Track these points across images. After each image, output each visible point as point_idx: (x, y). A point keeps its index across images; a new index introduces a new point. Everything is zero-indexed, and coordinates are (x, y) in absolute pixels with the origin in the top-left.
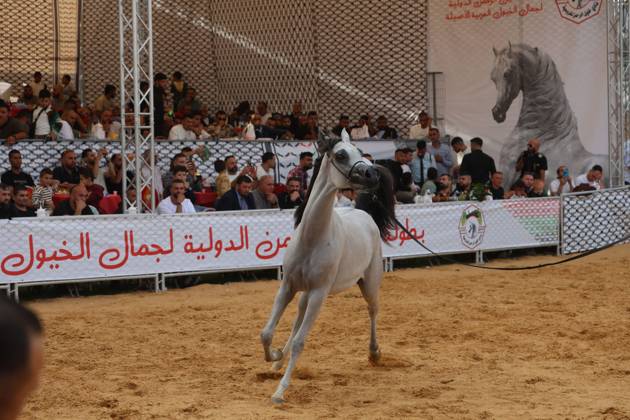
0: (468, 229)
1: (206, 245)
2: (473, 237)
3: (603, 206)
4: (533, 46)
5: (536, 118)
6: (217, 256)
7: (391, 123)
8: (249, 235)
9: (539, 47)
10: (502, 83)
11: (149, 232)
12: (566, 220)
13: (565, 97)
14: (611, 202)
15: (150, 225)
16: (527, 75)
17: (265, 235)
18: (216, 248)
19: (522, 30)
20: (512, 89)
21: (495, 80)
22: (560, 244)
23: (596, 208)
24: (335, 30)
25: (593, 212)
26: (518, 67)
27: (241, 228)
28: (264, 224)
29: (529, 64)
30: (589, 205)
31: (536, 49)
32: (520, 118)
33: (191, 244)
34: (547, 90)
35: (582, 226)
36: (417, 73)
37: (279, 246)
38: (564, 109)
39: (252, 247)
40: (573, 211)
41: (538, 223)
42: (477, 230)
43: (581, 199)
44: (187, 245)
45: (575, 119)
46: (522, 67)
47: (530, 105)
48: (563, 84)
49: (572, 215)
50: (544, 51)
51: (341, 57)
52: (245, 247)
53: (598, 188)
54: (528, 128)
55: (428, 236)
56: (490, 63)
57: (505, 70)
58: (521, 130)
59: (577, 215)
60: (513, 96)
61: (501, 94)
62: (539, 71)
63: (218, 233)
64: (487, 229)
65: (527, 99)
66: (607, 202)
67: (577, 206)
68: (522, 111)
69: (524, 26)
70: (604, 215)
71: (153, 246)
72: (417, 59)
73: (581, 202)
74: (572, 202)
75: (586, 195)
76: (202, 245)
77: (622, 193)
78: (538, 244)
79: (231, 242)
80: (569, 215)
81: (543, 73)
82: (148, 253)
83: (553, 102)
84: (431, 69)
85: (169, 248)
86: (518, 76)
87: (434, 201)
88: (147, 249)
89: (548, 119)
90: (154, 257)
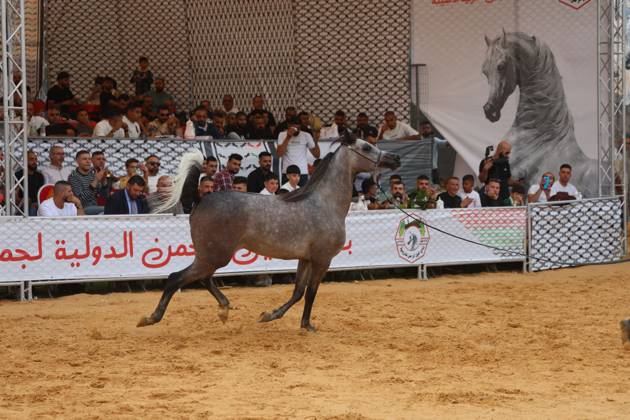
0: (407, 240)
1: (82, 252)
2: (413, 249)
3: (585, 218)
4: (531, 35)
5: (534, 117)
6: (94, 264)
7: (372, 122)
8: (134, 242)
9: (536, 36)
10: (495, 77)
11: (14, 236)
12: (534, 233)
13: (563, 92)
14: (595, 213)
15: (15, 228)
16: (524, 68)
17: (153, 242)
18: (94, 255)
19: (517, 16)
20: (507, 83)
21: (486, 73)
22: (527, 260)
23: (574, 220)
24: (318, 15)
25: (569, 225)
26: (514, 58)
27: (125, 233)
28: (153, 230)
29: (526, 55)
30: (565, 216)
31: (534, 38)
32: (517, 117)
33: (64, 250)
34: (546, 84)
35: (553, 240)
36: (399, 65)
37: (171, 254)
38: (562, 107)
39: (138, 254)
40: (543, 222)
41: (497, 235)
42: (418, 241)
43: (554, 210)
44: (58, 251)
45: (572, 118)
46: (518, 58)
47: (527, 102)
48: (561, 78)
49: (542, 227)
50: (542, 40)
51: (324, 45)
52: (129, 254)
53: (579, 197)
54: (526, 128)
55: (357, 247)
56: (482, 53)
57: (499, 62)
58: (518, 131)
59: (548, 227)
60: (508, 91)
61: (494, 88)
62: (537, 63)
63: (97, 239)
64: (431, 241)
65: (524, 94)
66: (589, 214)
67: (549, 218)
68: (519, 109)
69: (520, 13)
70: (585, 228)
71: (17, 251)
72: (400, 48)
73: (554, 213)
74: (542, 213)
75: (561, 205)
76: (77, 251)
77: (610, 204)
78: (498, 258)
79: (112, 249)
80: (537, 228)
81: (541, 65)
82: (11, 258)
83: (551, 98)
84: (415, 61)
85: (37, 254)
86: (514, 69)
87: (370, 208)
88: (10, 254)
89: (546, 118)
90: (20, 263)
